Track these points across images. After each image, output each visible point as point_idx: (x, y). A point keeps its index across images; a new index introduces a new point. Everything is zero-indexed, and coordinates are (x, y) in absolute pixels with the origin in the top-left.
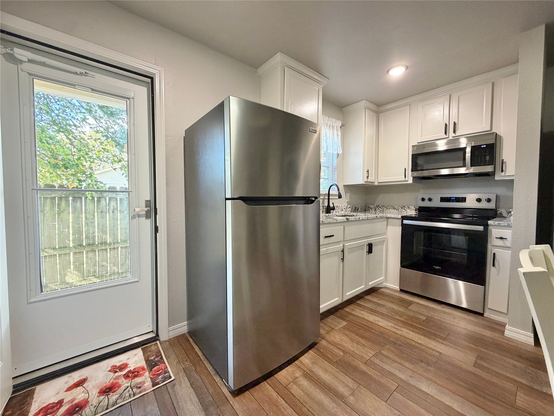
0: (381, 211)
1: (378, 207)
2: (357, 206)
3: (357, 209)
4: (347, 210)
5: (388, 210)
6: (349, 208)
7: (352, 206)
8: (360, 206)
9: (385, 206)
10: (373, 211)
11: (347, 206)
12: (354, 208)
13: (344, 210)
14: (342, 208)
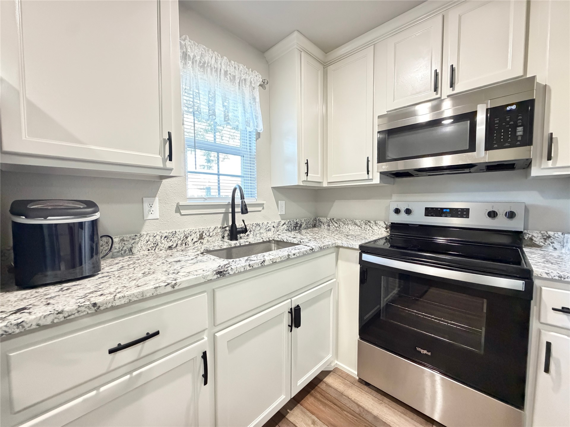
0: (336, 227)
1: (332, 221)
2: (300, 221)
3: (298, 225)
4: (279, 229)
5: (346, 226)
6: (283, 225)
7: (289, 221)
8: (304, 220)
9: (342, 220)
10: (326, 227)
11: (279, 222)
12: (293, 224)
13: (272, 230)
14: (269, 227)
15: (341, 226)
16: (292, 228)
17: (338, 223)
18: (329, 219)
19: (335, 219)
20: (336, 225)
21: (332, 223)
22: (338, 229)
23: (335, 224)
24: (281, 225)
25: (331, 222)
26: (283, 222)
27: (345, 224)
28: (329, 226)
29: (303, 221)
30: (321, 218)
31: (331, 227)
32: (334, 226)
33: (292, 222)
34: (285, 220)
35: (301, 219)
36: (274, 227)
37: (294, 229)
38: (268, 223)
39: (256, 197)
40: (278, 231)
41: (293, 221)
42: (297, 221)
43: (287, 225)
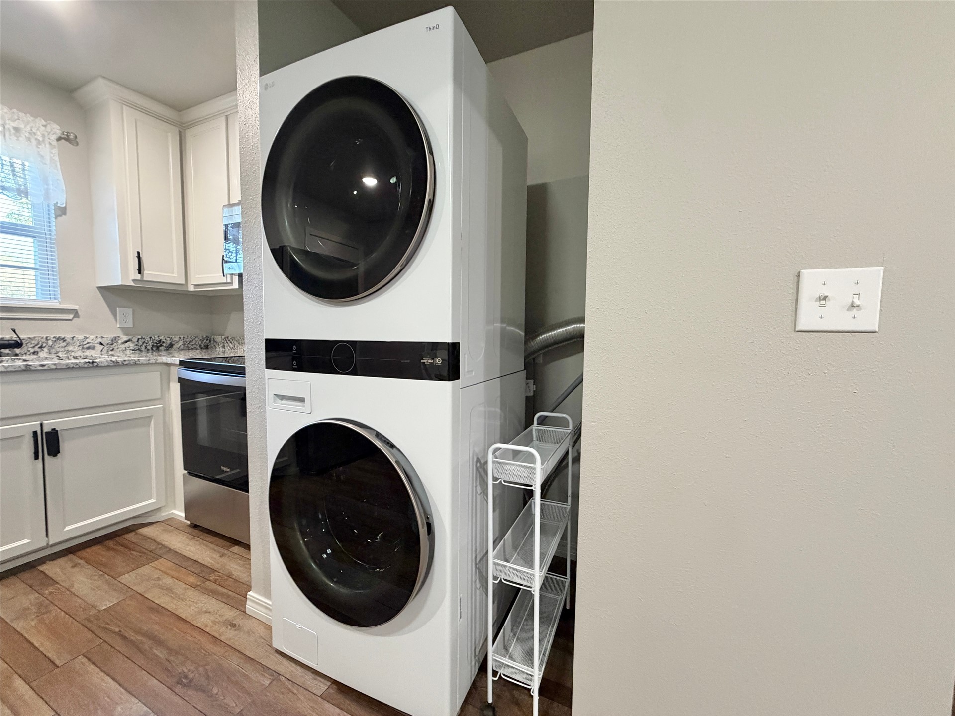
0: (231, 348)
1: (226, 340)
2: (168, 339)
3: (164, 344)
4: (116, 347)
5: (241, 347)
6: (126, 342)
7: (140, 337)
8: (180, 338)
9: (236, 339)
10: (221, 348)
11: (116, 337)
12: (150, 342)
13: (96, 348)
14: (88, 343)
15: (236, 347)
16: (149, 347)
17: (232, 342)
18: (223, 337)
19: (230, 338)
20: (231, 346)
21: (227, 342)
22: (233, 350)
23: (230, 344)
24: (120, 342)
25: (225, 342)
26: (125, 338)
27: (239, 343)
28: (224, 346)
29: (177, 339)
30: (215, 336)
31: (226, 348)
32: (229, 347)
33: (149, 339)
34: (130, 335)
35: (170, 336)
36: (101, 344)
37: (154, 349)
38: (86, 338)
39: (60, 300)
40: (113, 350)
41: (151, 338)
42: (162, 337)
43: (137, 343)
